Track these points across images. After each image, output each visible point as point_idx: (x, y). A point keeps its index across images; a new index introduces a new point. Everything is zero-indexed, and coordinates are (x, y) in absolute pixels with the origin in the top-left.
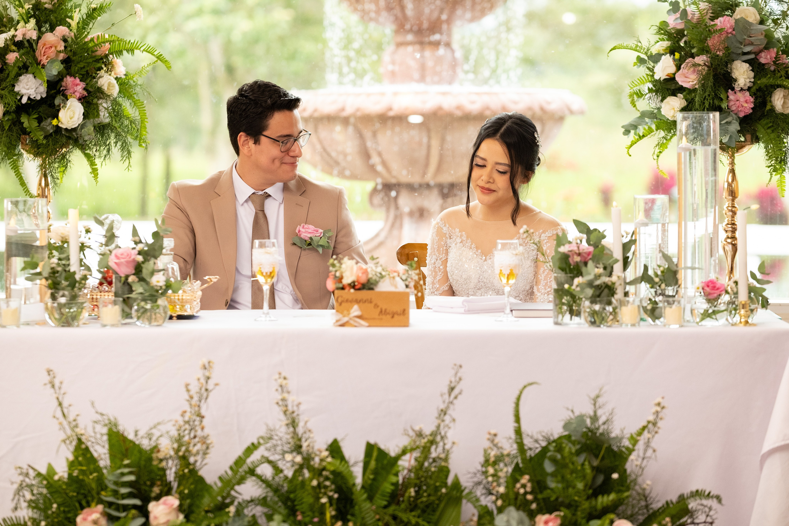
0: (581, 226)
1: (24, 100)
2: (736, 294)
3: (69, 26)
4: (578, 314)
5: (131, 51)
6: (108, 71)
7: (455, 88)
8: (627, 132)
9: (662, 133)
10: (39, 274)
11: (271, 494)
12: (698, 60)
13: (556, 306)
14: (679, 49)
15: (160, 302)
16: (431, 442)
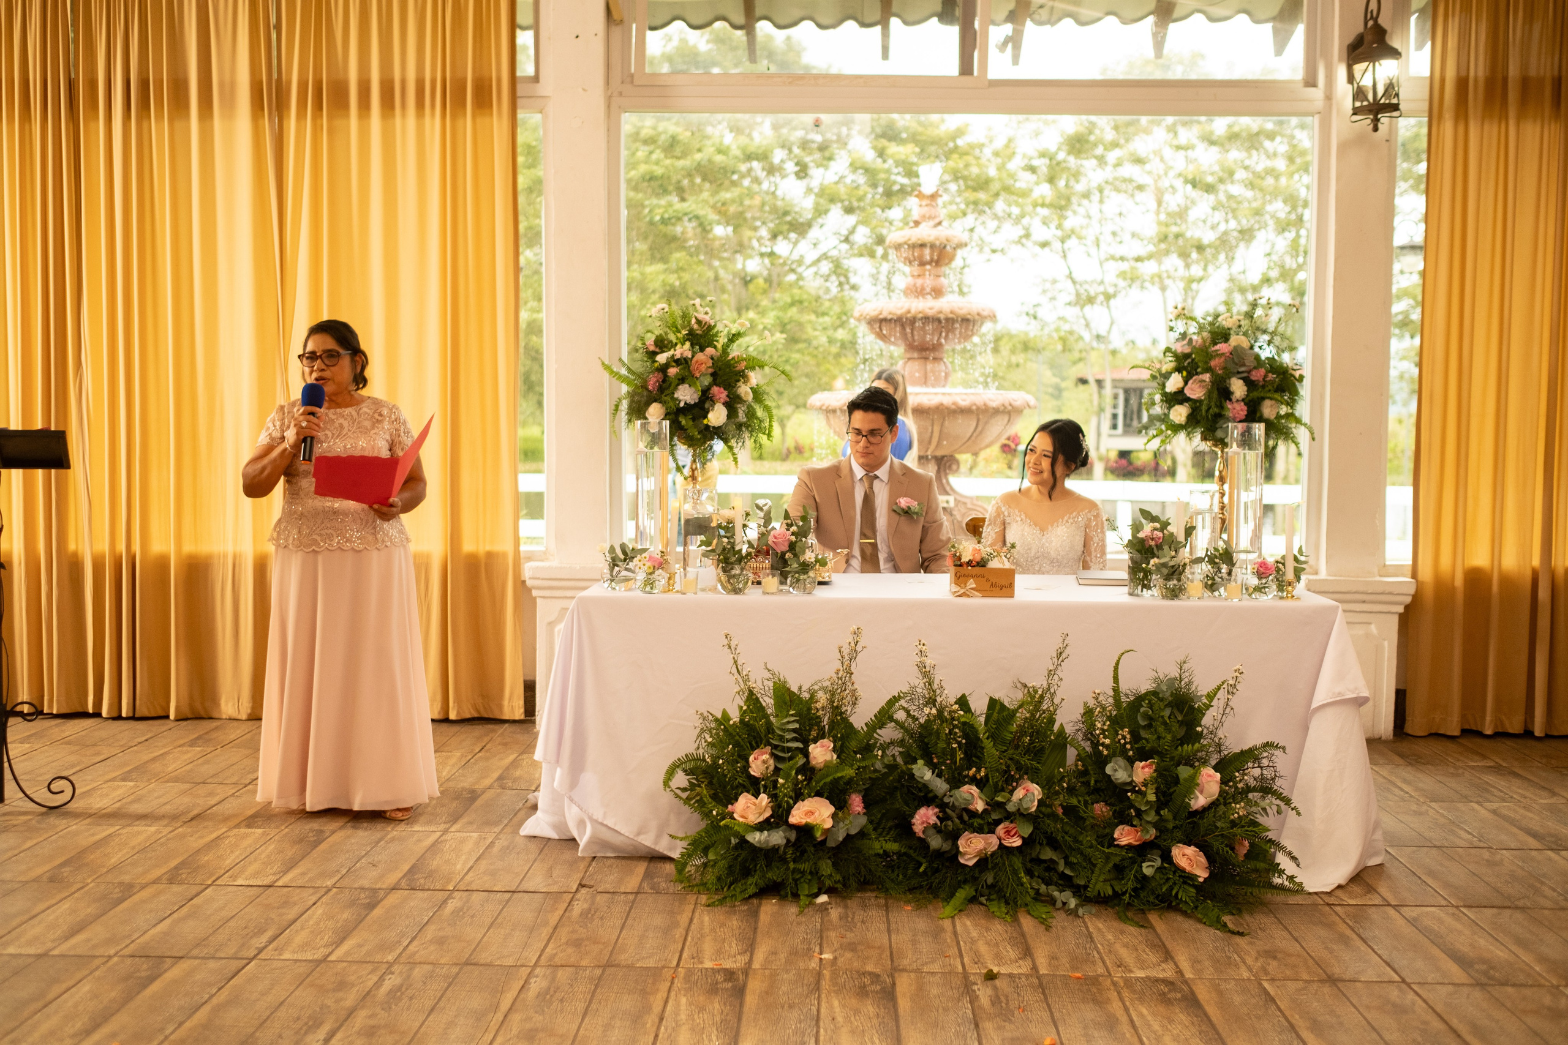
0: (1145, 513)
1: (682, 404)
2: (1283, 574)
3: (715, 347)
4: (1148, 587)
5: (762, 367)
6: (745, 382)
7: (947, 390)
9: (1170, 432)
10: (713, 551)
11: (907, 738)
12: (1201, 377)
13: (1131, 580)
14: (1185, 368)
15: (811, 574)
16: (1042, 697)
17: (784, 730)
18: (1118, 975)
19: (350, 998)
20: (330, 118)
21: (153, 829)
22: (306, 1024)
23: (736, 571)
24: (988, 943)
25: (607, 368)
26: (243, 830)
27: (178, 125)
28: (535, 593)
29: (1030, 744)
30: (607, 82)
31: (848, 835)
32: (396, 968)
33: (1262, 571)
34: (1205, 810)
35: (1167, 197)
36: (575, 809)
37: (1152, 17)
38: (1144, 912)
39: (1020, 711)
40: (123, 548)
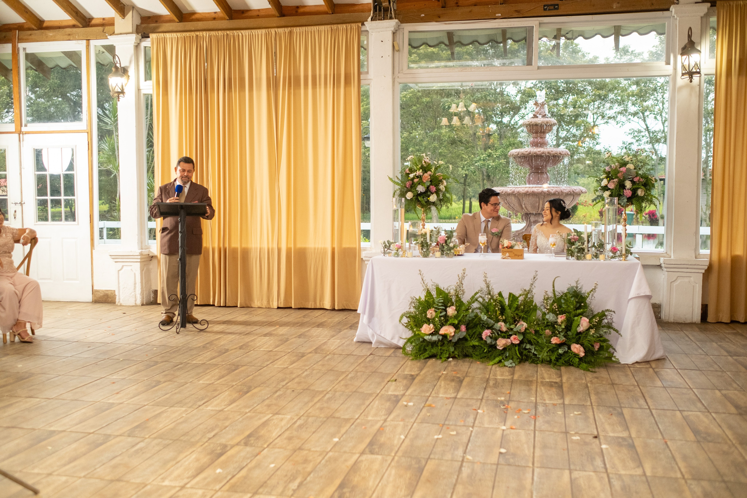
0: (576, 231)
1: (419, 192)
2: (622, 251)
3: (431, 171)
4: (573, 257)
5: (448, 178)
6: (442, 184)
8: (593, 201)
10: (418, 243)
11: (482, 306)
12: (615, 180)
14: (609, 177)
15: (452, 251)
16: (529, 293)
17: (438, 303)
18: (539, 380)
20: (294, 90)
21: (234, 336)
23: (426, 250)
24: (500, 372)
25: (391, 179)
26: (263, 337)
27: (242, 94)
28: (366, 262)
29: (523, 309)
30: (393, 73)
31: (459, 338)
32: (308, 370)
33: (614, 251)
34: (583, 332)
36: (371, 330)
37: (613, 36)
38: (560, 366)
39: (521, 297)
40: (222, 246)
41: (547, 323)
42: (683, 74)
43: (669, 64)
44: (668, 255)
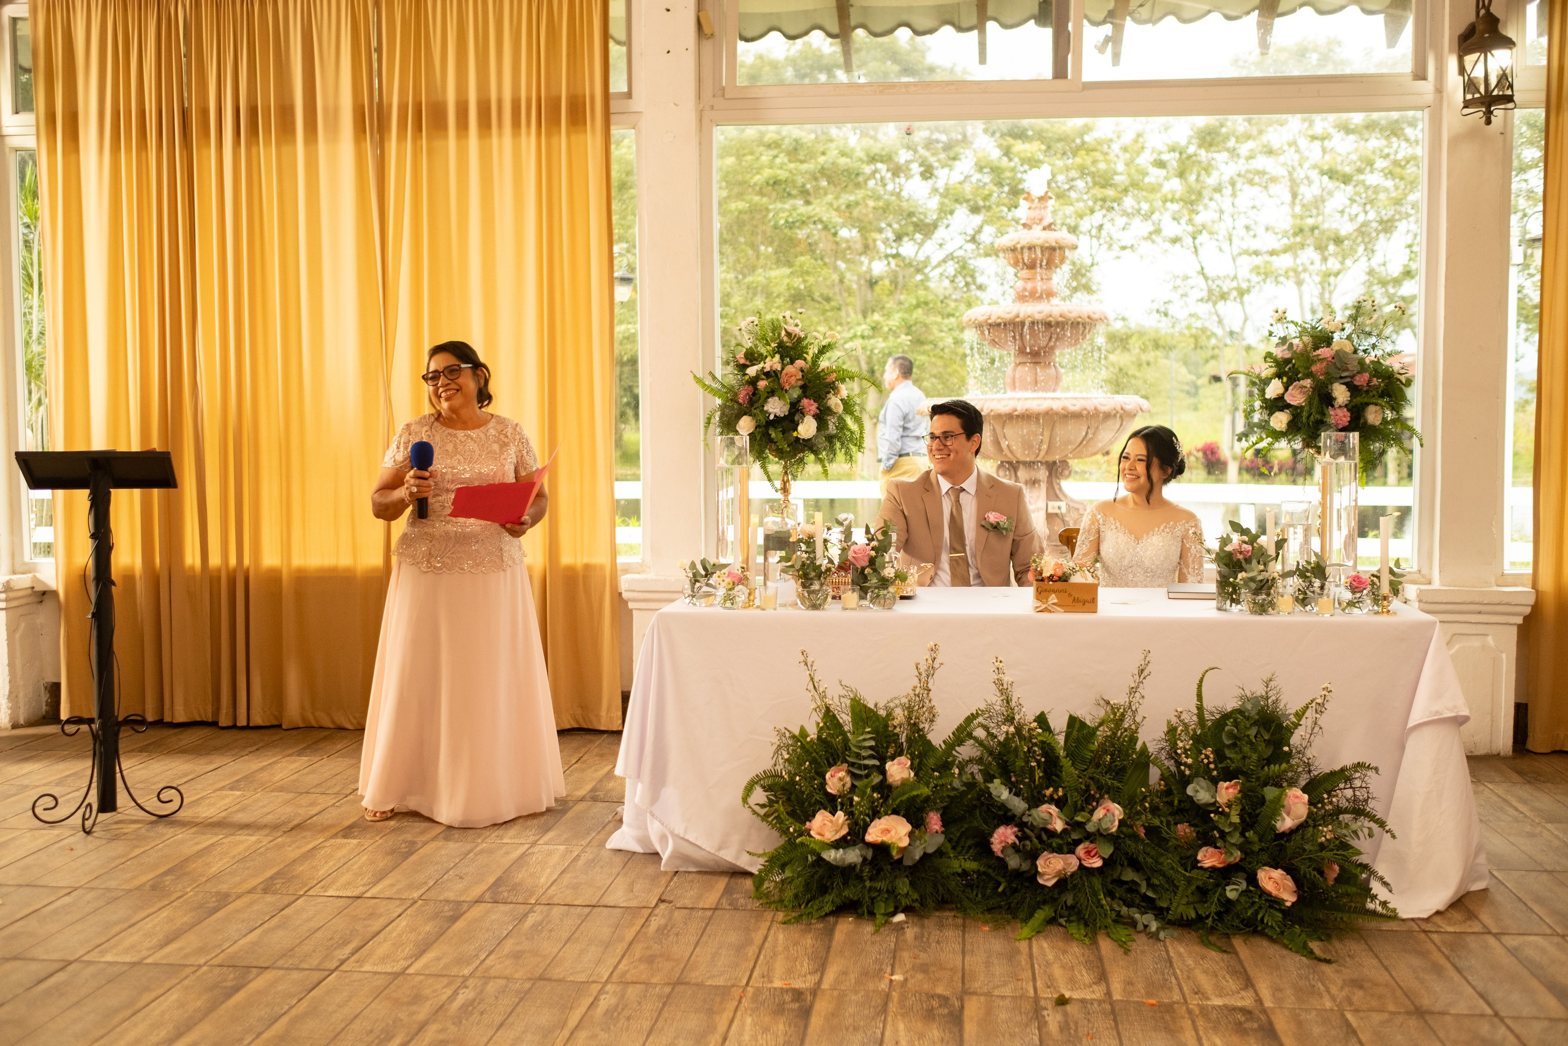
0: (1235, 526)
1: (772, 417)
2: (1379, 588)
3: (805, 359)
4: (1237, 602)
5: (852, 378)
6: (835, 394)
7: (1058, 394)
9: (1270, 440)
10: (792, 566)
11: (986, 755)
12: (1301, 382)
13: (1219, 594)
14: (1285, 374)
15: (892, 589)
16: (1123, 715)
17: (861, 748)
18: (1194, 1002)
19: (423, 1012)
20: (430, 139)
21: (254, 838)
22: (378, 1037)
23: (816, 586)
24: (1063, 967)
25: (699, 381)
26: (340, 841)
27: (285, 149)
28: (631, 605)
29: (1111, 763)
30: (699, 97)
31: (925, 854)
32: (471, 982)
33: (1356, 585)
34: (1293, 832)
35: (1303, 189)
36: (657, 824)
37: (1257, 12)
38: (1227, 936)
39: (1101, 729)
40: (233, 561)
41: (1180, 802)
42: (1467, 104)
43: (1424, 78)
44: (1424, 576)
